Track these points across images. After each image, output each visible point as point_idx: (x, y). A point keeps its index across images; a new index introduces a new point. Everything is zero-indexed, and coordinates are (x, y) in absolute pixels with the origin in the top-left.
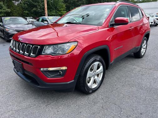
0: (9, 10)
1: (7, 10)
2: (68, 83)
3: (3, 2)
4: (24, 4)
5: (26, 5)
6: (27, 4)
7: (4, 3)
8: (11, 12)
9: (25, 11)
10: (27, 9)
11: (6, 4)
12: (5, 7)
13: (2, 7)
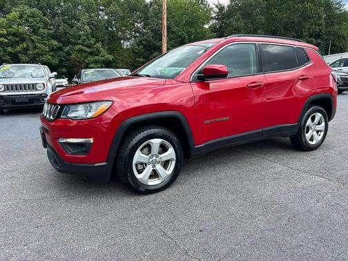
0: (110, 57)
1: (107, 56)
2: (96, 165)
3: (102, 42)
4: (138, 45)
5: (141, 47)
6: (143, 44)
7: (103, 45)
8: (114, 61)
9: (137, 59)
10: (142, 54)
11: (107, 47)
12: (104, 52)
13: (99, 52)
